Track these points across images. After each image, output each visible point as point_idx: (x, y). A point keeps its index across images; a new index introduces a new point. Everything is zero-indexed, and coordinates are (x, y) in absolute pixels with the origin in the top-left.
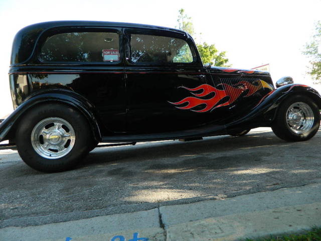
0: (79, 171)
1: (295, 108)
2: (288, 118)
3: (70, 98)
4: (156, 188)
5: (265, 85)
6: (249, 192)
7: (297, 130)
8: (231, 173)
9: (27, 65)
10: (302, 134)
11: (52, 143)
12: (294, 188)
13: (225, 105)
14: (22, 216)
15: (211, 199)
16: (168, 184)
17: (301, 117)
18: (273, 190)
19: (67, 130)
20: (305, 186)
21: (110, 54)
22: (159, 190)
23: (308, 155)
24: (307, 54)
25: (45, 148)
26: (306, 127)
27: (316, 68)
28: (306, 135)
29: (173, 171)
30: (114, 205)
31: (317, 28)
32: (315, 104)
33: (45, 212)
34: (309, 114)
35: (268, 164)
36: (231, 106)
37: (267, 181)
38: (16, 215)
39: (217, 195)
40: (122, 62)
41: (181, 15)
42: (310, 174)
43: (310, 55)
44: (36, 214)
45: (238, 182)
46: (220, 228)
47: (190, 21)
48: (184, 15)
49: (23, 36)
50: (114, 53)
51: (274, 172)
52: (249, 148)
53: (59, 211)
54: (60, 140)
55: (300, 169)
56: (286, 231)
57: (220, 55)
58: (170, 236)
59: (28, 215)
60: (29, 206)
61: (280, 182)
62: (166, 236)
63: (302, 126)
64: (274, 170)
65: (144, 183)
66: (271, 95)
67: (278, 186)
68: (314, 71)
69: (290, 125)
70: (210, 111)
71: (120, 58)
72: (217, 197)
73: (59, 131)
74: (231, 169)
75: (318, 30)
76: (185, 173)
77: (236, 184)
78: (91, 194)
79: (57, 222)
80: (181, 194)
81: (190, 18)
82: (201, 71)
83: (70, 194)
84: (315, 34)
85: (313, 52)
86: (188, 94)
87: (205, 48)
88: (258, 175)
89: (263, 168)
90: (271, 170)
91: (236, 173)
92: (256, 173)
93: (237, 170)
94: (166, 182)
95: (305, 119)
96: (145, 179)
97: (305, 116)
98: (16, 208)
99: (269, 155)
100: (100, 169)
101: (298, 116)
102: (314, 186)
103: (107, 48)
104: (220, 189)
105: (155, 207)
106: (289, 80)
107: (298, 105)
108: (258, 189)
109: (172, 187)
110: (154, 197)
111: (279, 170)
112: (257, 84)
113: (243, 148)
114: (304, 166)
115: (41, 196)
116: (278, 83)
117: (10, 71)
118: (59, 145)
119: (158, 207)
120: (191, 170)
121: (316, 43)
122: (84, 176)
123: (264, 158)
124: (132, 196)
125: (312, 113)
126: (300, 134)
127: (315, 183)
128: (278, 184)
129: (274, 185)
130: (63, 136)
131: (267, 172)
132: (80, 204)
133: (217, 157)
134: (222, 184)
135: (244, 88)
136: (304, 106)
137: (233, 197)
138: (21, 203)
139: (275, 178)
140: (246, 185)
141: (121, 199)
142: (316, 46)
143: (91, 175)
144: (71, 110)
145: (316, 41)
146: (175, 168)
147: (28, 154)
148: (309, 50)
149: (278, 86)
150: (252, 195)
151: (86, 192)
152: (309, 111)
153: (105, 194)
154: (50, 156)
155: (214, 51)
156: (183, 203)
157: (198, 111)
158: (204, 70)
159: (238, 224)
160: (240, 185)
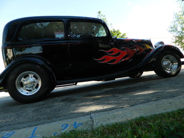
0: (44, 101)
1: (166, 58)
2: (163, 64)
3: (37, 60)
4: (89, 105)
5: (148, 47)
6: (142, 103)
7: (169, 71)
8: (132, 95)
9: (12, 43)
10: (172, 73)
11: (28, 86)
12: (169, 99)
13: (126, 59)
14: (10, 125)
15: (121, 108)
16: (96, 103)
17: (170, 63)
18: (156, 100)
19: (37, 78)
20: (175, 97)
21: (59, 34)
22: (90, 106)
23: (175, 83)
24: (171, 32)
25: (24, 89)
26: (174, 69)
27: (177, 39)
28: (174, 73)
29: (98, 97)
30: (65, 116)
31: (176, 17)
32: (177, 56)
33: (24, 122)
34: (174, 61)
35: (153, 89)
36: (130, 59)
37: (153, 97)
38: (7, 125)
39: (124, 106)
40: (66, 38)
41: (99, 15)
42: (177, 91)
43: (173, 32)
44: (19, 123)
45: (136, 99)
46: (125, 115)
47: (104, 17)
48: (101, 14)
49: (9, 27)
50: (61, 33)
51: (156, 92)
52: (142, 82)
53: (32, 121)
54: (33, 84)
55: (171, 89)
56: (163, 112)
57: (123, 35)
58: (95, 122)
59: (14, 124)
60: (15, 120)
61: (160, 97)
62: (93, 122)
63: (171, 68)
64: (157, 91)
65: (82, 104)
66: (152, 52)
67: (159, 99)
68: (177, 41)
69: (164, 69)
70: (118, 63)
71: (65, 36)
72: (124, 107)
73: (32, 79)
74: (132, 93)
75: (177, 18)
76: (106, 97)
77: (135, 100)
78: (51, 111)
79: (31, 127)
80: (103, 107)
81: (104, 16)
82: (112, 40)
83: (39, 112)
84: (175, 20)
85: (175, 30)
86: (105, 54)
87: (114, 32)
88: (148, 94)
89: (150, 91)
90: (155, 91)
91: (134, 94)
92: (146, 93)
93: (135, 93)
94: (95, 102)
95: (173, 64)
96: (82, 102)
97: (172, 63)
98: (7, 122)
99: (153, 85)
100: (56, 99)
101: (168, 63)
102: (180, 97)
103: (57, 31)
104: (126, 103)
105: (89, 114)
106: (162, 43)
107: (168, 56)
108: (148, 101)
109: (98, 104)
110: (88, 110)
111: (159, 91)
112: (144, 47)
113: (139, 83)
114: (174, 88)
115: (22, 115)
116: (156, 45)
117: (2, 46)
118: (32, 87)
119: (90, 114)
120: (109, 95)
121: (176, 25)
122: (47, 103)
123: (151, 86)
124: (75, 110)
125: (176, 61)
126: (171, 73)
127: (180, 95)
128: (159, 97)
129: (157, 98)
130: (34, 82)
131: (152, 92)
132: (45, 116)
133: (124, 88)
134: (127, 100)
135: (137, 49)
136: (171, 57)
137: (134, 106)
138: (10, 119)
139: (157, 95)
140: (140, 99)
141: (69, 112)
142: (176, 27)
143: (51, 102)
144: (39, 66)
145: (176, 24)
146: (100, 95)
147: (14, 93)
148: (172, 29)
149: (155, 47)
150: (144, 104)
151: (48, 110)
152: (174, 59)
153: (60, 110)
154: (27, 94)
155: (119, 33)
156: (104, 111)
157: (111, 64)
158: (113, 40)
159: (135, 112)
160: (137, 100)
